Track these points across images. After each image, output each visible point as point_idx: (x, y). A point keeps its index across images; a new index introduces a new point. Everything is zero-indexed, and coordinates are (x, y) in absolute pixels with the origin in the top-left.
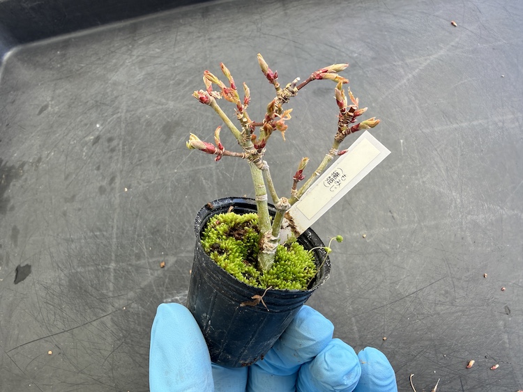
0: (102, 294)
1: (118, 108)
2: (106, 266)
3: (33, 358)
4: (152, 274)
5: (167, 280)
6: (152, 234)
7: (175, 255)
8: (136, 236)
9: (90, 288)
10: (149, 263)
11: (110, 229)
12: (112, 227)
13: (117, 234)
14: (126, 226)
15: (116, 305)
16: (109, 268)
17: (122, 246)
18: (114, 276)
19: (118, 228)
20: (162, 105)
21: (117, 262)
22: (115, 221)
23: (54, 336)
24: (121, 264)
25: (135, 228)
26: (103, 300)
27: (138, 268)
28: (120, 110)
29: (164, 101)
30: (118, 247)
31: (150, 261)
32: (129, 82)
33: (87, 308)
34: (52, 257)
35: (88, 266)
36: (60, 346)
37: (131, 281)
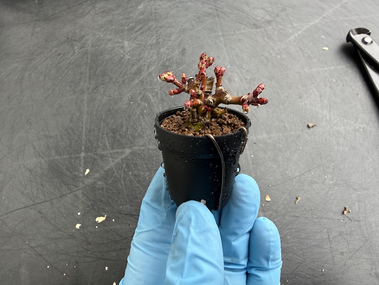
0: (75, 175)
1: (85, 44)
2: (78, 155)
3: (20, 220)
4: (113, 161)
5: (124, 166)
6: (113, 133)
7: (130, 148)
8: (100, 134)
9: (65, 171)
10: (110, 153)
11: (81, 129)
12: (82, 128)
13: (85, 133)
14: (92, 127)
15: (86, 183)
16: (79, 157)
17: (90, 141)
18: (84, 162)
19: (86, 128)
20: (119, 43)
21: (86, 152)
22: (84, 123)
23: (37, 205)
24: (89, 154)
25: (100, 129)
26: (76, 179)
27: (102, 157)
28: (87, 45)
29: (120, 40)
30: (86, 141)
31: (112, 152)
32: (93, 26)
33: (63, 184)
34: (34, 148)
35: (64, 155)
36: (42, 212)
37: (97, 166)
